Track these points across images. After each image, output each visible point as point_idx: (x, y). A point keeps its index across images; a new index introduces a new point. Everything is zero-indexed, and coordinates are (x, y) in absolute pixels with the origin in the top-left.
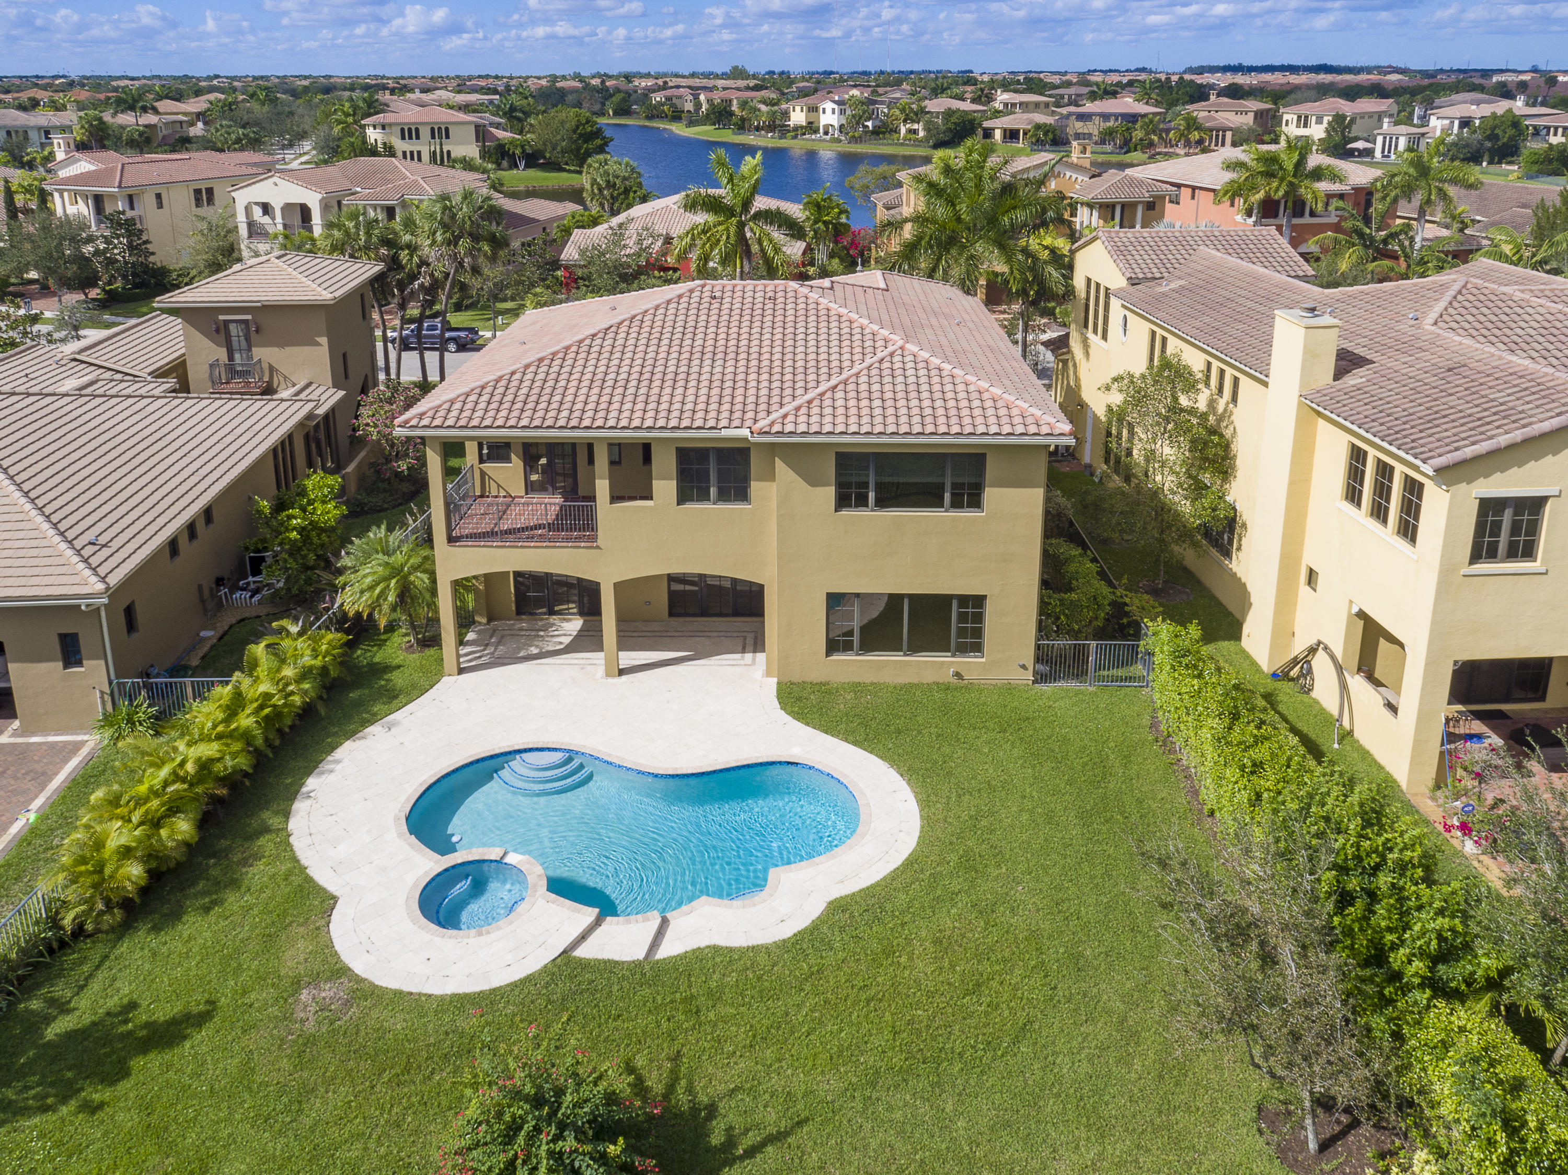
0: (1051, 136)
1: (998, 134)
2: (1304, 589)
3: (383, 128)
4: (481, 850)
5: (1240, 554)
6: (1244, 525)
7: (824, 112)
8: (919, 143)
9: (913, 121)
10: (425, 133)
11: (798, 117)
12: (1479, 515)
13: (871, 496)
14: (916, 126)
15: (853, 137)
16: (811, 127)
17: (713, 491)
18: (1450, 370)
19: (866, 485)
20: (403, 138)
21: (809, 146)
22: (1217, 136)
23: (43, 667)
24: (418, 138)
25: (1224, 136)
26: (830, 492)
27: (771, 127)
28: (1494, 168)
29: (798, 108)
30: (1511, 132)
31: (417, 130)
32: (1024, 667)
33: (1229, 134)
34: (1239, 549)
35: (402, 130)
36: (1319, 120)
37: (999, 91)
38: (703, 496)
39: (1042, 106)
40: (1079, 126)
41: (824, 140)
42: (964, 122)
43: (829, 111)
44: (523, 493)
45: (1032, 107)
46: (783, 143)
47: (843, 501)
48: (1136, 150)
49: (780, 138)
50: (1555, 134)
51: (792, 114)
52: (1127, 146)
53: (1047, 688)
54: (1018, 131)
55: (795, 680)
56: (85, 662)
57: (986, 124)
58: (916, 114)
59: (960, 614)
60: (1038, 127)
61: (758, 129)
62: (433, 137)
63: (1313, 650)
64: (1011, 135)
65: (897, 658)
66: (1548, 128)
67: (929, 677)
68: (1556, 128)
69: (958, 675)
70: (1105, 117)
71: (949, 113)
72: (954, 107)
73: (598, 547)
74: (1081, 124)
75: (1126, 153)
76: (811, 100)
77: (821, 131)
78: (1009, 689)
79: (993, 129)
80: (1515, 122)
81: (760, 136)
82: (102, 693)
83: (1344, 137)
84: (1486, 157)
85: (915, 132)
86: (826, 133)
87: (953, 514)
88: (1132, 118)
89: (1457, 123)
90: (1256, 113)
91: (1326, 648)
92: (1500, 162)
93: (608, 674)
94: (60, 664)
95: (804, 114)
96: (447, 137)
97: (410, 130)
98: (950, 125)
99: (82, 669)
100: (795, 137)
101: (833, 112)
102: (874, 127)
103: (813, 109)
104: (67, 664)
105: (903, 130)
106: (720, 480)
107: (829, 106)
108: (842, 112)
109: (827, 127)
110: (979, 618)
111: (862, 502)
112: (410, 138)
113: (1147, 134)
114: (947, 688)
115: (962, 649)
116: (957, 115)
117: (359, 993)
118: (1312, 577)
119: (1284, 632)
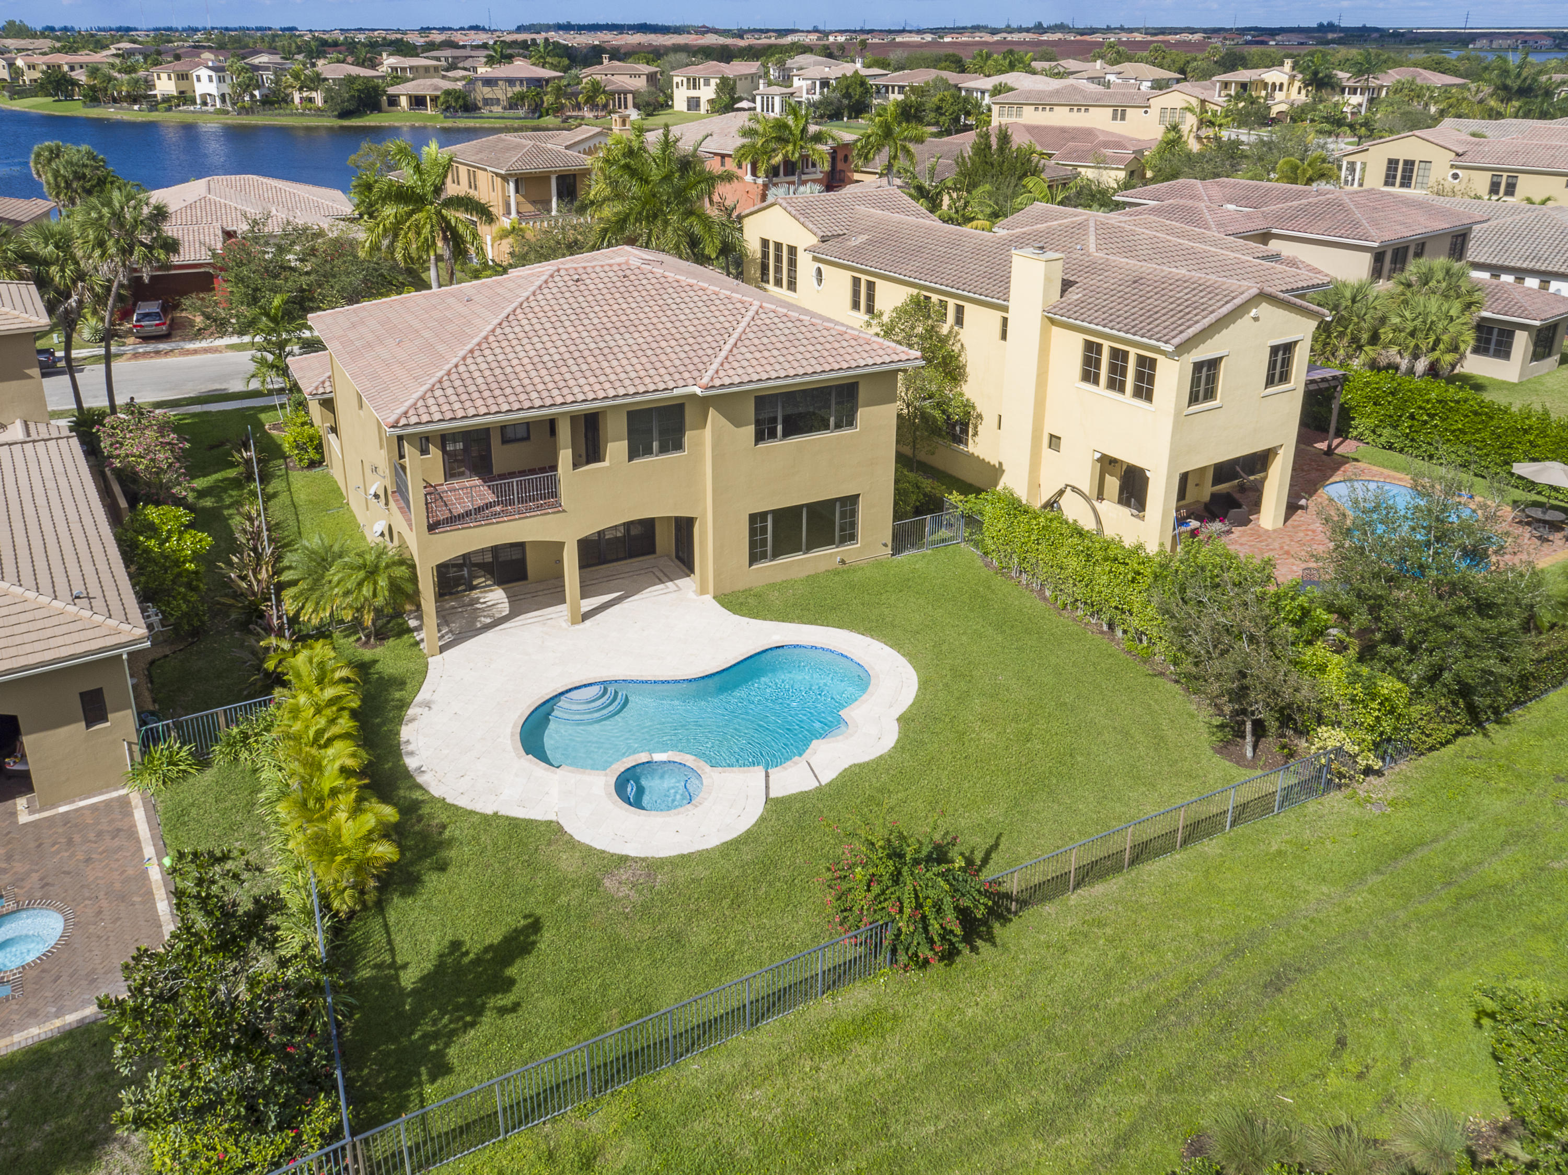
0: (461, 102)
1: (404, 101)
2: (1046, 452)
4: (631, 758)
5: (976, 439)
6: (980, 416)
7: (199, 79)
8: (319, 112)
9: (310, 89)
11: (165, 86)
12: (1194, 373)
13: (780, 428)
14: (314, 94)
15: (243, 108)
16: (185, 98)
17: (655, 445)
18: (1135, 282)
19: (774, 420)
21: (190, 119)
22: (620, 99)
23: (63, 732)
25: (625, 99)
26: (751, 429)
27: (134, 99)
28: (853, 122)
29: (164, 76)
30: (859, 90)
32: (885, 545)
33: (630, 97)
34: (975, 434)
36: (707, 83)
37: (384, 55)
38: (648, 451)
39: (432, 70)
40: (487, 92)
41: (206, 112)
42: (367, 88)
43: (205, 79)
44: (442, 481)
45: (422, 71)
46: (154, 116)
47: (760, 437)
48: (548, 114)
49: (150, 110)
50: (893, 92)
51: (157, 82)
52: (538, 110)
53: (898, 558)
54: (424, 97)
55: (726, 592)
56: (110, 716)
57: (391, 91)
58: (312, 81)
59: (841, 512)
60: (448, 93)
61: (115, 100)
63: (1061, 493)
64: (418, 102)
65: (799, 557)
66: (887, 87)
67: (822, 567)
68: (893, 87)
69: (843, 562)
70: (511, 81)
71: (351, 80)
72: (353, 74)
73: (564, 511)
74: (489, 89)
75: (539, 117)
76: (180, 66)
77: (198, 101)
78: (878, 564)
79: (398, 96)
80: (862, 82)
81: (121, 108)
82: (130, 744)
83: (732, 98)
84: (846, 114)
85: (311, 100)
86: (205, 103)
87: (837, 434)
88: (539, 82)
89: (818, 83)
90: (648, 76)
91: (1074, 489)
92: (857, 117)
93: (574, 622)
94: (83, 724)
95: (172, 83)
98: (352, 93)
99: (108, 724)
100: (169, 109)
101: (211, 80)
102: (262, 96)
103: (183, 77)
104: (90, 721)
105: (297, 100)
106: (661, 433)
107: (204, 73)
108: (221, 80)
109: (204, 96)
110: (853, 513)
111: (773, 435)
113: (558, 97)
114: (836, 573)
115: (843, 540)
116: (360, 82)
117: (652, 866)
118: (1054, 441)
119: (1034, 485)
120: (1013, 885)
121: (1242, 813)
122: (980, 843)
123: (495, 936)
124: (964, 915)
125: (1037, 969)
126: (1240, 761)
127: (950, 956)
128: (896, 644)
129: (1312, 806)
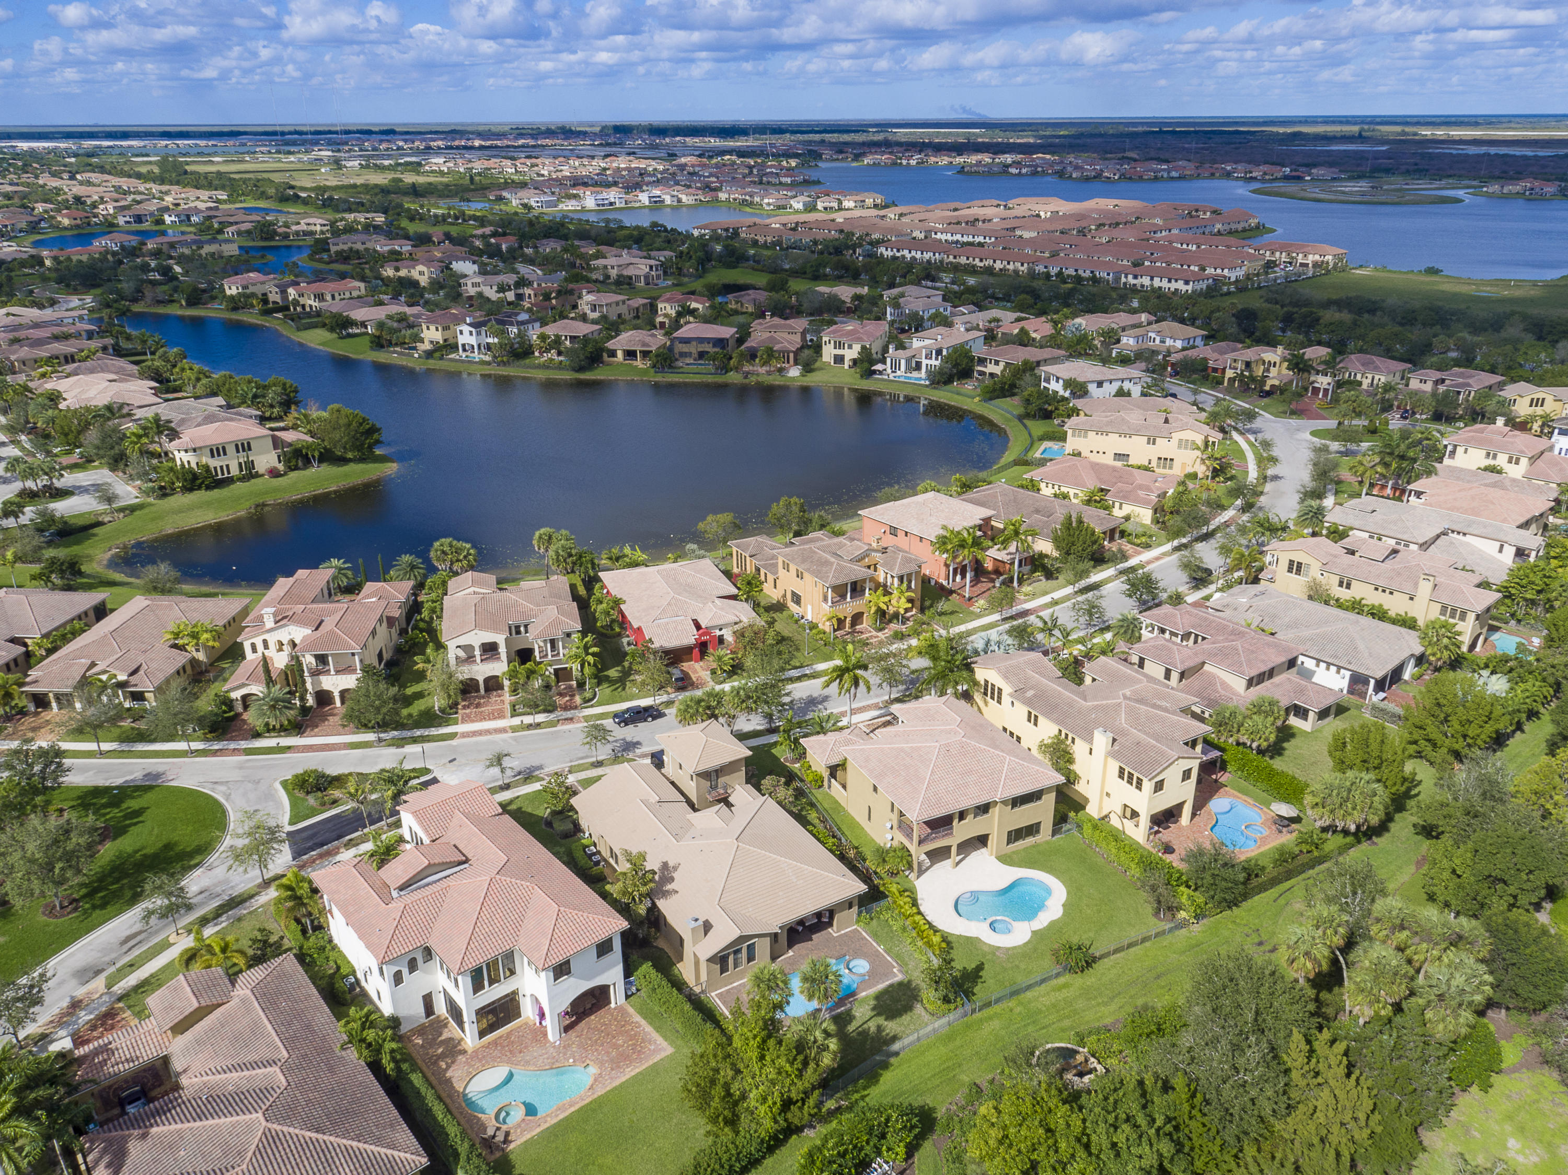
2: (1105, 798)
3: (195, 450)
6: (1080, 777)
8: (560, 366)
10: (231, 450)
11: (433, 335)
13: (1018, 806)
15: (502, 361)
17: (981, 815)
19: (1018, 803)
20: (213, 456)
22: (784, 357)
24: (225, 454)
25: (788, 357)
29: (432, 327)
30: (965, 358)
31: (224, 448)
32: (1051, 835)
33: (791, 356)
35: (212, 451)
36: (850, 347)
38: (979, 817)
40: (682, 347)
41: (472, 362)
42: (596, 350)
43: (466, 333)
49: (427, 358)
50: (991, 363)
52: (725, 368)
53: (1055, 838)
54: (635, 352)
57: (607, 345)
59: (1036, 826)
60: (658, 354)
62: (238, 451)
63: (1110, 814)
64: (630, 354)
66: (986, 359)
67: (1032, 845)
68: (991, 360)
69: (1038, 843)
71: (584, 343)
72: (582, 334)
73: (954, 836)
74: (684, 345)
77: (460, 349)
79: (615, 350)
80: (967, 354)
83: (871, 361)
84: (955, 379)
87: (1035, 804)
88: (722, 342)
89: (934, 351)
91: (1114, 813)
92: (963, 383)
93: (953, 868)
95: (439, 333)
96: (250, 449)
97: (218, 449)
98: (586, 354)
101: (471, 334)
103: (446, 328)
106: (983, 811)
107: (466, 329)
109: (464, 345)
110: (1040, 826)
112: (219, 455)
113: (740, 361)
114: (1036, 846)
115: (1034, 836)
116: (591, 345)
117: (1008, 949)
118: (1108, 795)
119: (1100, 808)
120: (1097, 954)
121: (1157, 935)
122: (1088, 943)
123: (973, 966)
124: (1087, 962)
125: (1103, 974)
126: (1160, 919)
127: (1082, 971)
128: (1058, 878)
129: (1177, 933)
